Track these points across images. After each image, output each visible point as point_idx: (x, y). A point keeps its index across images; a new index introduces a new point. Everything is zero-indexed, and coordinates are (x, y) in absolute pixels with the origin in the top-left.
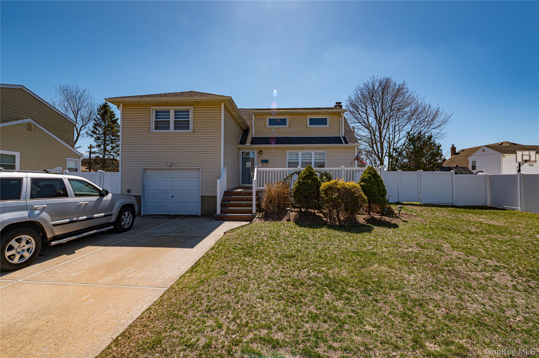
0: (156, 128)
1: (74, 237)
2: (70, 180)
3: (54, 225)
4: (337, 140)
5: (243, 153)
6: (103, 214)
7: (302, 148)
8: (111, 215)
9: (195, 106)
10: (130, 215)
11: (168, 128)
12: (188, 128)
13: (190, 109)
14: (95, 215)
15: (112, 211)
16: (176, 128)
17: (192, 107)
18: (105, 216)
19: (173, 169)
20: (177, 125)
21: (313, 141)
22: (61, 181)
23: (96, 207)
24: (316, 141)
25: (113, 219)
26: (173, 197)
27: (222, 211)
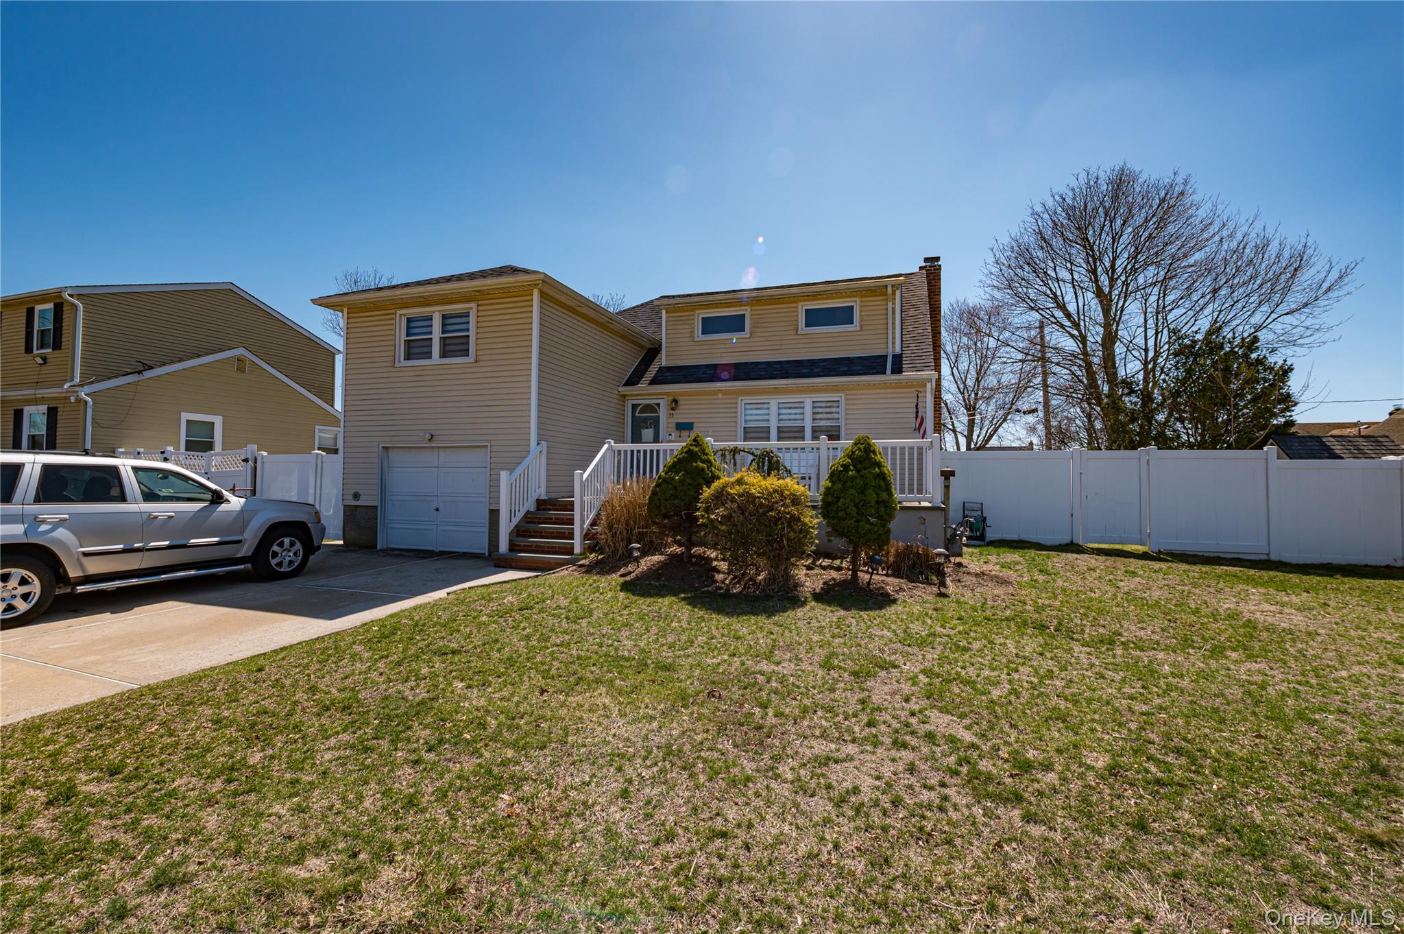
0: (408, 357)
1: (134, 581)
2: (136, 469)
3: (86, 554)
4: (873, 365)
5: (634, 406)
6: (216, 539)
7: (777, 391)
8: (239, 542)
9: (480, 302)
10: (298, 546)
11: (428, 355)
12: (465, 352)
13: (472, 308)
14: (192, 541)
15: (242, 533)
16: (444, 354)
17: (473, 305)
18: (219, 543)
19: (439, 447)
20: (448, 348)
21: (807, 371)
22: (114, 471)
23: (196, 524)
24: (815, 370)
25: (245, 550)
26: (437, 510)
27: (513, 547)
